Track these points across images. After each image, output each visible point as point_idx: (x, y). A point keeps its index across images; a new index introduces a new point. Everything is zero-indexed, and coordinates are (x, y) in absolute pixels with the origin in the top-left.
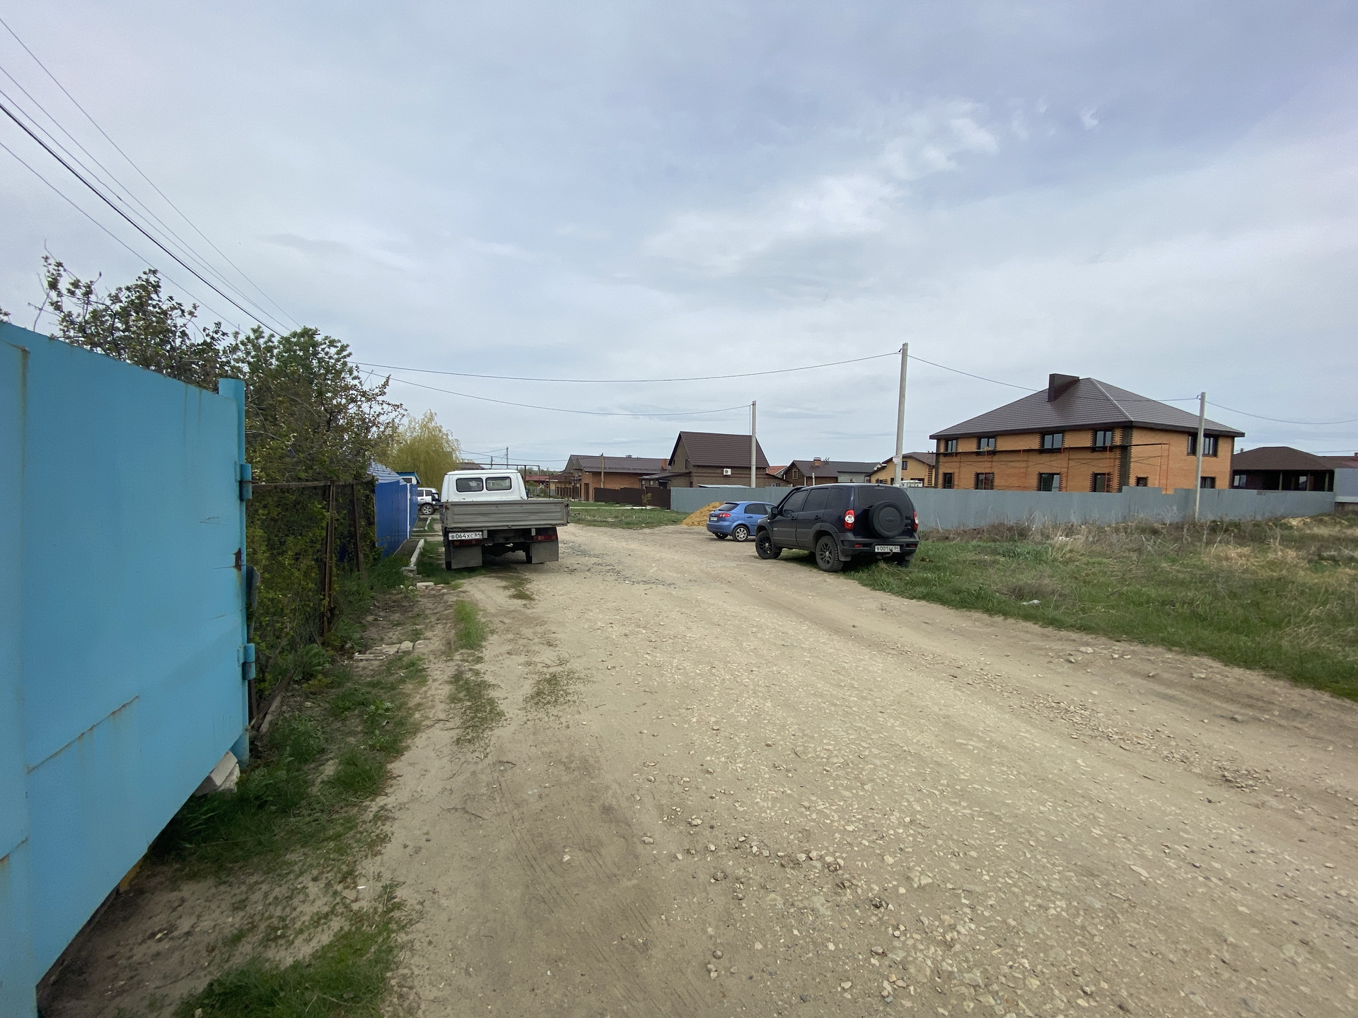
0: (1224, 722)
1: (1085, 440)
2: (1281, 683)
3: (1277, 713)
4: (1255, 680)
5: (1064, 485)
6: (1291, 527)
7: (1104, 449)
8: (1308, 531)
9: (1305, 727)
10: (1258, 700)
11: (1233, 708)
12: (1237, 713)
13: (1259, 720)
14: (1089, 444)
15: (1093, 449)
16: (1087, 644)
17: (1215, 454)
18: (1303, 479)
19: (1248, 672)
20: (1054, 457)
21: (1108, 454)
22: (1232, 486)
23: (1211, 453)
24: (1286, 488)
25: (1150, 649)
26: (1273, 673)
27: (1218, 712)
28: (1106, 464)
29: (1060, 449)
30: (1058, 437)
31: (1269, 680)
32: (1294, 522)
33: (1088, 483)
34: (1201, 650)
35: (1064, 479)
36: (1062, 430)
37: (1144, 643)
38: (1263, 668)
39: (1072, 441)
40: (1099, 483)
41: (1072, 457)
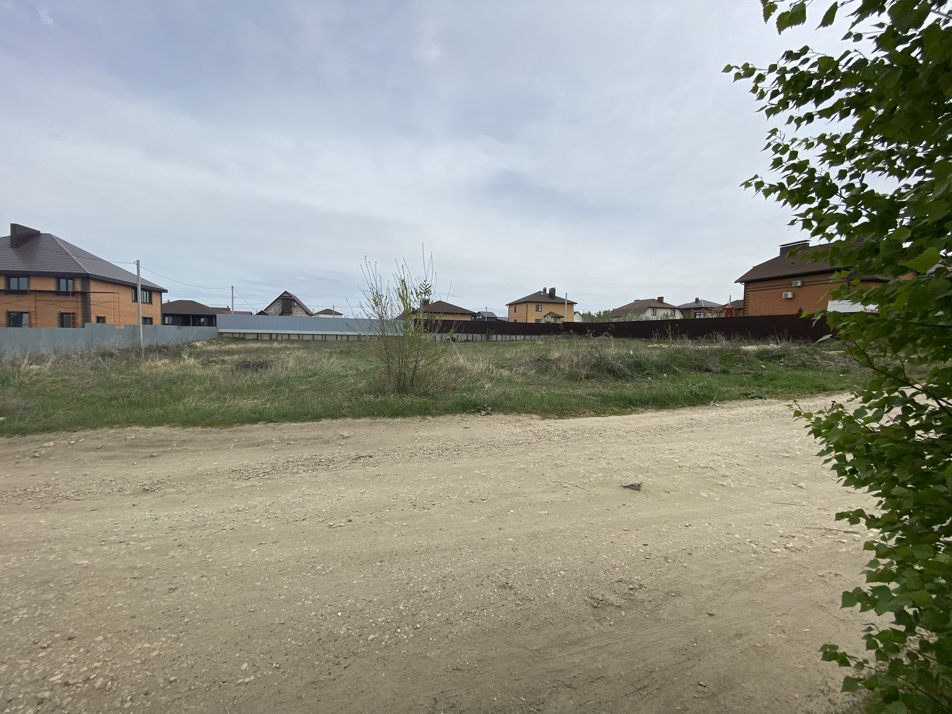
0: (146, 460)
1: (50, 285)
2: (177, 429)
3: (175, 445)
4: (163, 431)
5: (33, 322)
6: (197, 347)
7: (67, 293)
8: (205, 349)
9: (189, 448)
10: (165, 441)
11: (151, 450)
12: (153, 452)
13: (166, 452)
14: (53, 289)
15: (58, 293)
16: (50, 440)
17: (151, 302)
18: (202, 320)
19: (160, 427)
20: (21, 298)
21: (70, 298)
22: (163, 323)
23: (148, 301)
24: (194, 325)
25: (99, 430)
26: (173, 424)
27: (144, 455)
28: (70, 306)
29: (27, 291)
30: (24, 280)
31: (171, 429)
32: (198, 344)
33: (56, 321)
34: (132, 422)
35: (33, 317)
36: (28, 275)
37: (94, 428)
38: (168, 423)
39: (37, 285)
40: (65, 320)
41: (38, 298)
